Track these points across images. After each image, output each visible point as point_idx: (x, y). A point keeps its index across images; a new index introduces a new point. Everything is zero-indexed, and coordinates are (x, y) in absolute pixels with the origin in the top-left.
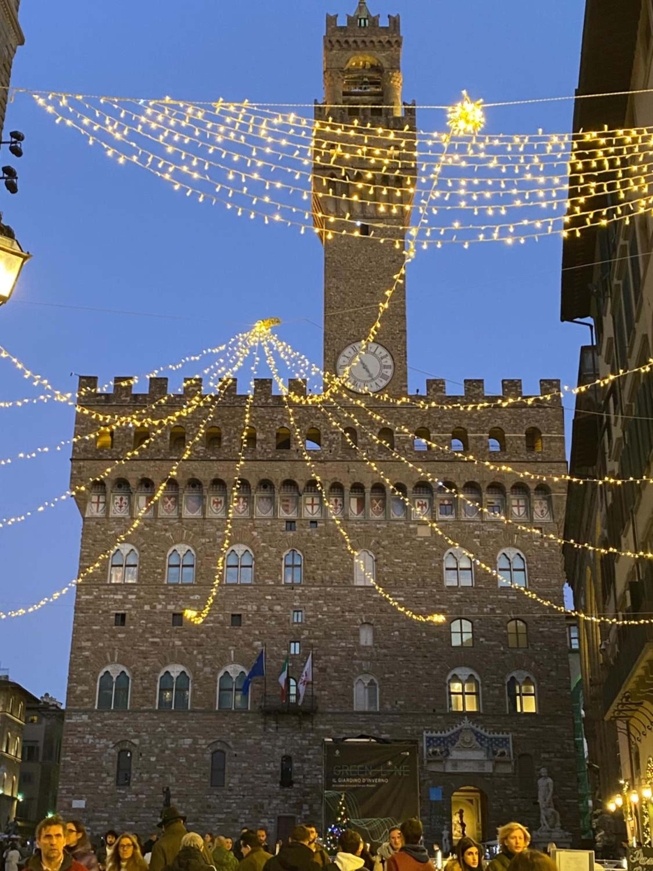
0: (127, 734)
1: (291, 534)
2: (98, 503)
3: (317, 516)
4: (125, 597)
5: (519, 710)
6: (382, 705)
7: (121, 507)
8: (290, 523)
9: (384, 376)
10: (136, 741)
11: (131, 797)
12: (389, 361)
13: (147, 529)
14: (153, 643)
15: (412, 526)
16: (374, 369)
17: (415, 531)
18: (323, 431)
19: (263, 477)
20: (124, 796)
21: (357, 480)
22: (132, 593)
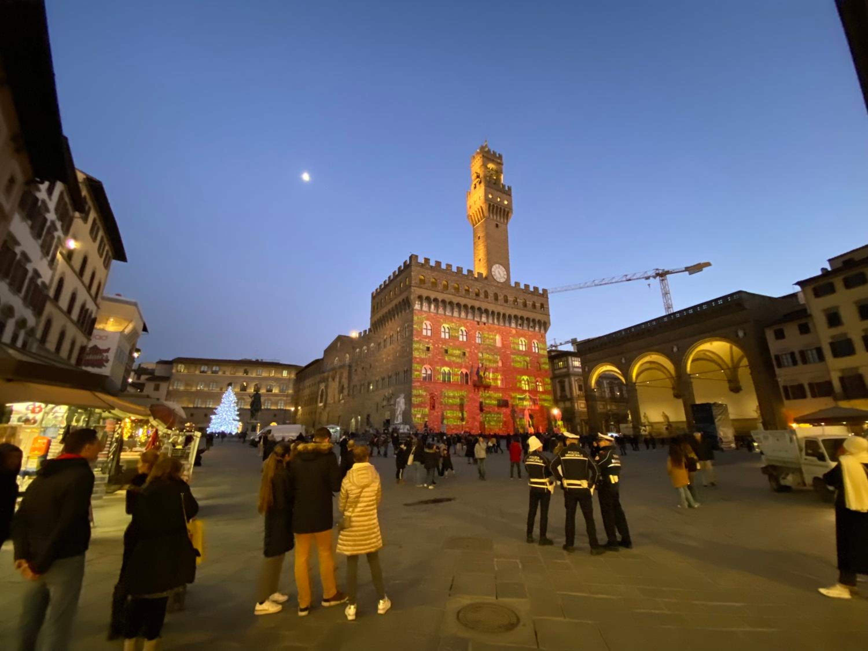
0: (433, 391)
1: (478, 326)
2: (418, 304)
3: (486, 321)
4: (429, 341)
5: (538, 390)
6: (506, 386)
7: (426, 307)
8: (478, 323)
9: (505, 278)
10: (436, 393)
11: (435, 414)
12: (505, 273)
13: (435, 317)
14: (440, 359)
15: (511, 329)
16: (502, 274)
17: (512, 331)
18: (489, 293)
19: (472, 304)
20: (433, 413)
21: (499, 311)
22: (431, 340)
